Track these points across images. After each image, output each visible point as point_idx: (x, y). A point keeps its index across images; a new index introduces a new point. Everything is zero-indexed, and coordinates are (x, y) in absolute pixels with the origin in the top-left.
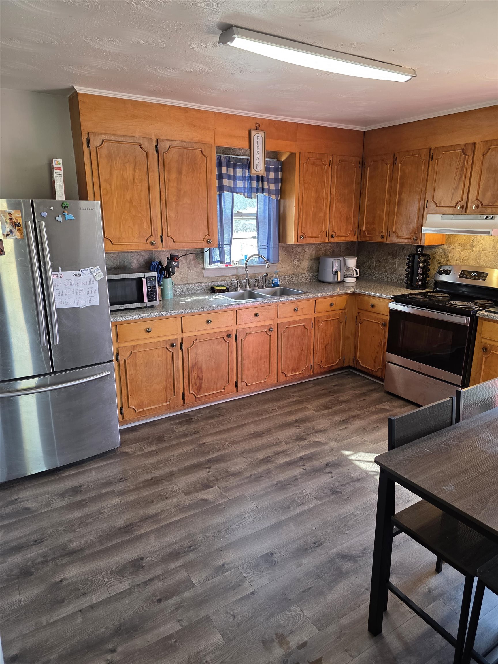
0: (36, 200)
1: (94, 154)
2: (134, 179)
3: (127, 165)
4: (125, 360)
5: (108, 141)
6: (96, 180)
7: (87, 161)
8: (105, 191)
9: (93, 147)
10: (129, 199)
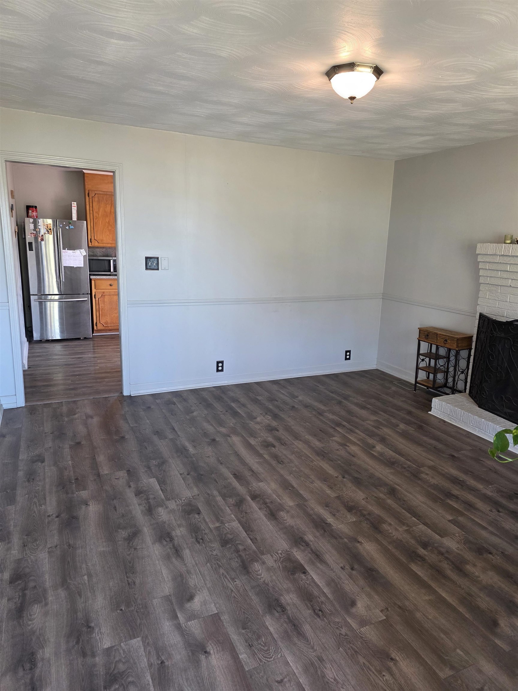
0: (58, 220)
1: (91, 200)
2: (111, 212)
3: (107, 205)
4: (99, 298)
5: (98, 194)
6: (91, 212)
7: (87, 203)
8: (96, 217)
9: (90, 197)
10: (107, 221)
